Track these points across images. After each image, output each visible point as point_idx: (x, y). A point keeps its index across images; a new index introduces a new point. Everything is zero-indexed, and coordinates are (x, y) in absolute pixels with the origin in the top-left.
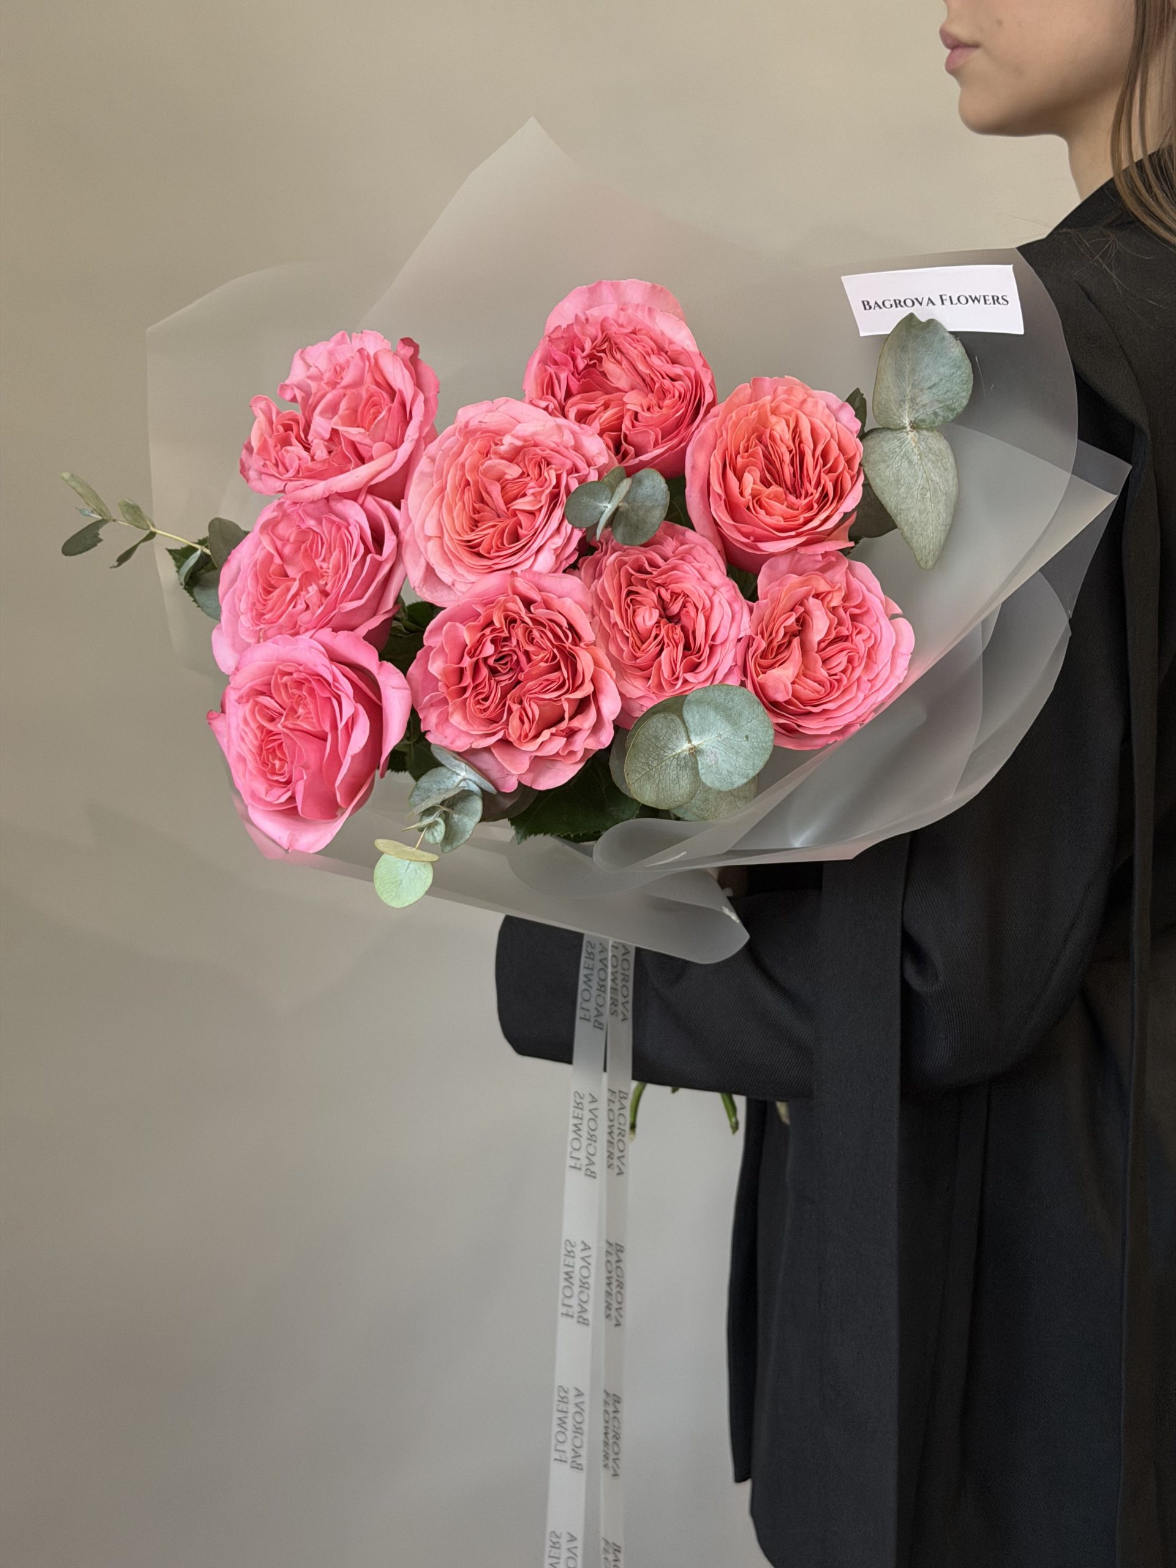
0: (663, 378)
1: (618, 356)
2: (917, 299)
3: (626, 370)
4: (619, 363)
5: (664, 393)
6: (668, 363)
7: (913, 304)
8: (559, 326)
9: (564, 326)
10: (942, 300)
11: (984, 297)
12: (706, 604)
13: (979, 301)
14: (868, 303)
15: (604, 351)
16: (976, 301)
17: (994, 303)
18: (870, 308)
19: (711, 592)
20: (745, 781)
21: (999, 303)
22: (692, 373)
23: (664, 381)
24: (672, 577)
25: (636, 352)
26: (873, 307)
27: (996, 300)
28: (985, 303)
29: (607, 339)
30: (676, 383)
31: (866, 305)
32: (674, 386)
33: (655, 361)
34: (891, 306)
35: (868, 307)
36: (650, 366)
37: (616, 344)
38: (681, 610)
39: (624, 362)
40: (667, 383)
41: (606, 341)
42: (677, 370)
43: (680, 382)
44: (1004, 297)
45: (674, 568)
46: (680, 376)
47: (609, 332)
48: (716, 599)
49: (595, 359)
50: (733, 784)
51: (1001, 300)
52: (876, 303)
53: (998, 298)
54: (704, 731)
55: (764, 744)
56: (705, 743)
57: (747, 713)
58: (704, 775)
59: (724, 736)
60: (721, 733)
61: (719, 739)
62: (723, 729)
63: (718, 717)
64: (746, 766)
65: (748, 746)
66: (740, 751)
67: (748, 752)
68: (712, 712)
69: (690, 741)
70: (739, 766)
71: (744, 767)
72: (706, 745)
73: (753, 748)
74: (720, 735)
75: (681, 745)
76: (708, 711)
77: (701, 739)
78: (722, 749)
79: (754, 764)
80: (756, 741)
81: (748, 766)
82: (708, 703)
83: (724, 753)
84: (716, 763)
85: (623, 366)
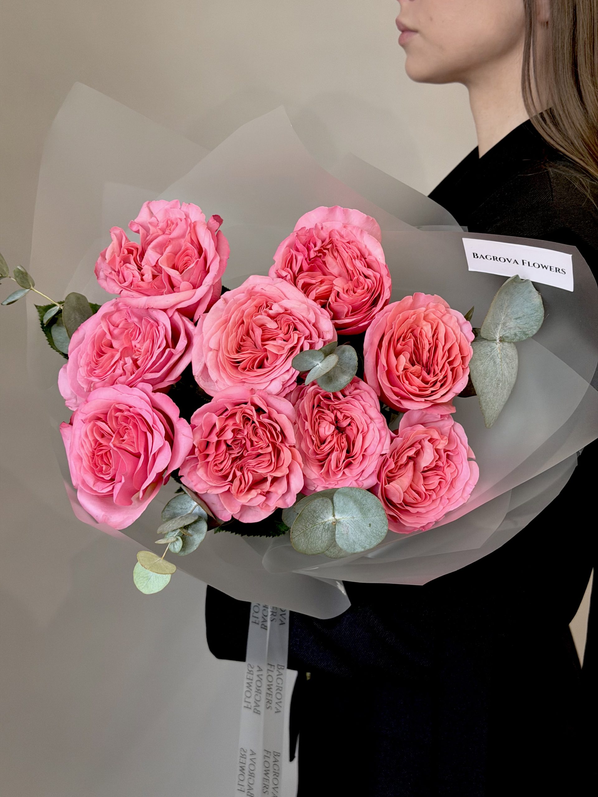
1: (336, 254)
2: (508, 259)
3: (338, 264)
4: (335, 258)
5: (358, 283)
6: (365, 266)
7: (505, 261)
8: (305, 227)
9: (308, 228)
10: (524, 263)
11: (550, 267)
12: (364, 428)
13: (547, 268)
15: (328, 249)
16: (545, 268)
17: (556, 271)
19: (369, 421)
20: (363, 550)
21: (559, 272)
23: (360, 276)
24: (347, 407)
25: (346, 253)
26: (479, 257)
27: (557, 270)
28: (551, 270)
29: (331, 242)
30: (367, 279)
31: (476, 256)
32: (365, 281)
33: (358, 263)
34: (491, 259)
36: (354, 266)
38: (348, 426)
39: (339, 258)
40: (362, 278)
41: (330, 244)
42: (370, 272)
44: (563, 270)
45: (348, 402)
47: (333, 239)
48: (371, 428)
49: (321, 253)
50: (354, 550)
51: (560, 271)
52: (482, 256)
53: (559, 270)
54: (345, 512)
55: (380, 533)
56: (343, 519)
57: (374, 511)
58: (339, 538)
59: (355, 518)
60: (355, 516)
61: (352, 520)
62: (356, 515)
63: (355, 507)
64: (365, 542)
65: (369, 531)
66: (363, 531)
67: (368, 533)
68: (352, 503)
69: (334, 516)
70: (361, 540)
71: (364, 542)
72: (343, 521)
73: (372, 532)
74: (353, 518)
75: (328, 517)
76: (349, 501)
77: (341, 516)
78: (353, 526)
79: (371, 542)
80: (375, 529)
81: (367, 542)
82: (351, 497)
83: (353, 529)
84: (347, 533)
85: (338, 261)
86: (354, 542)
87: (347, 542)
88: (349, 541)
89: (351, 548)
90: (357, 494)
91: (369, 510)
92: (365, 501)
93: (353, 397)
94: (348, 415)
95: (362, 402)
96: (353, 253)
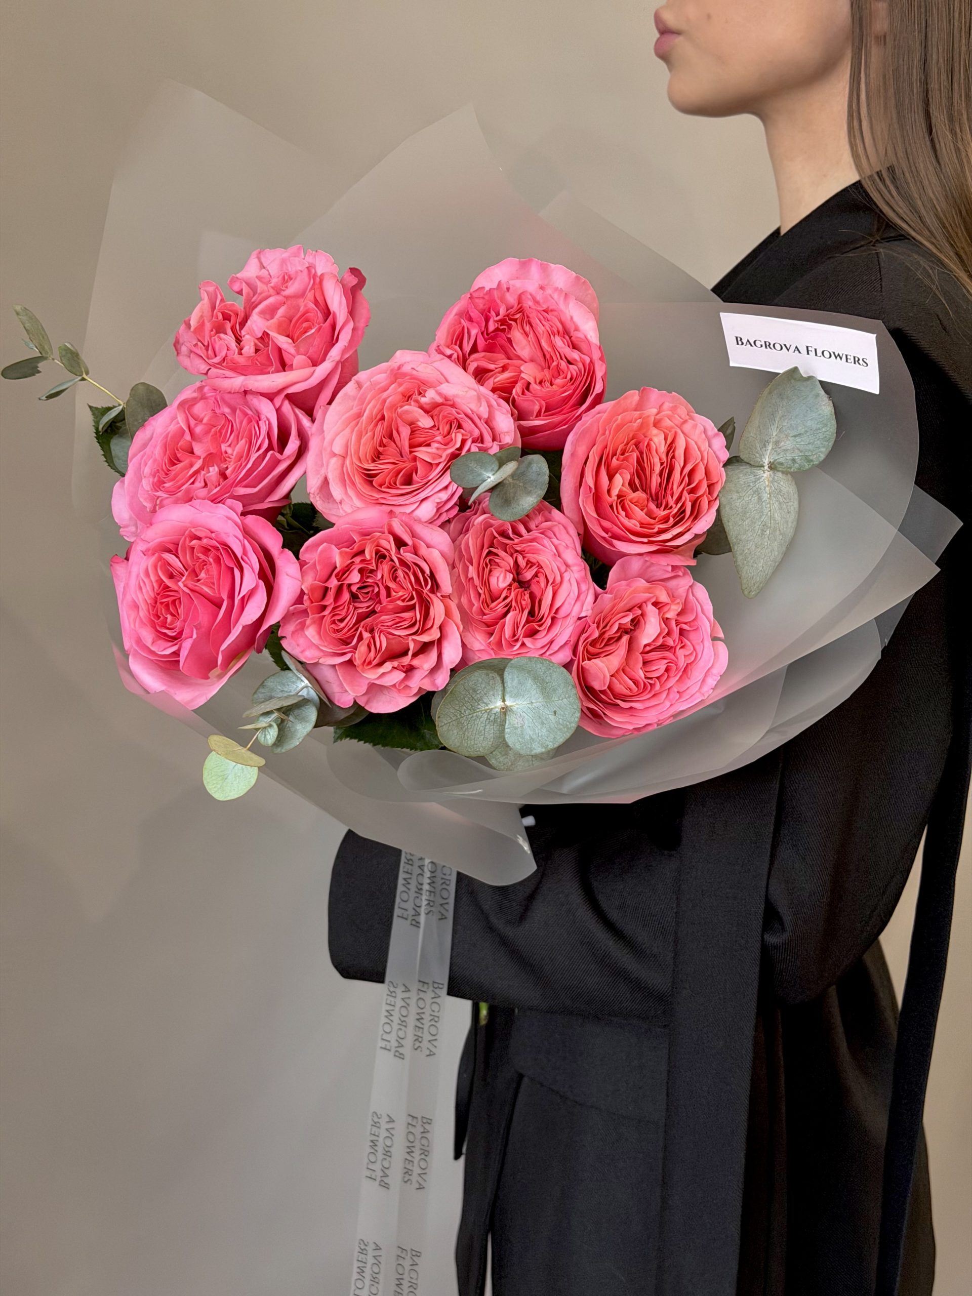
0: (561, 359)
1: (527, 328)
3: (531, 343)
4: (527, 335)
8: (483, 288)
11: (846, 356)
12: (556, 579)
13: (841, 358)
15: (515, 320)
16: (838, 358)
17: (855, 363)
19: (563, 569)
20: (547, 750)
21: (859, 363)
22: (588, 361)
25: (543, 328)
27: (856, 360)
28: (847, 361)
33: (558, 342)
36: (553, 347)
37: (528, 317)
38: (534, 577)
39: (531, 335)
43: (575, 367)
44: (865, 360)
46: (577, 361)
49: (506, 323)
50: (531, 750)
51: (861, 362)
53: (859, 360)
54: (519, 695)
56: (516, 706)
57: (560, 691)
58: (509, 734)
59: (535, 704)
60: (533, 701)
61: (530, 706)
62: (536, 699)
63: (534, 687)
64: (547, 738)
65: (554, 721)
66: (545, 722)
67: (552, 725)
68: (530, 681)
69: (504, 700)
70: (541, 736)
72: (517, 708)
73: (558, 723)
74: (532, 703)
75: (496, 702)
76: (526, 679)
79: (555, 738)
80: (562, 718)
81: (549, 738)
83: (531, 720)
84: (522, 727)
85: (529, 338)
86: (531, 738)
87: (521, 740)
88: (523, 738)
89: (526, 747)
90: (538, 667)
91: (554, 691)
93: (542, 533)
94: (534, 561)
95: (555, 540)
96: (552, 327)
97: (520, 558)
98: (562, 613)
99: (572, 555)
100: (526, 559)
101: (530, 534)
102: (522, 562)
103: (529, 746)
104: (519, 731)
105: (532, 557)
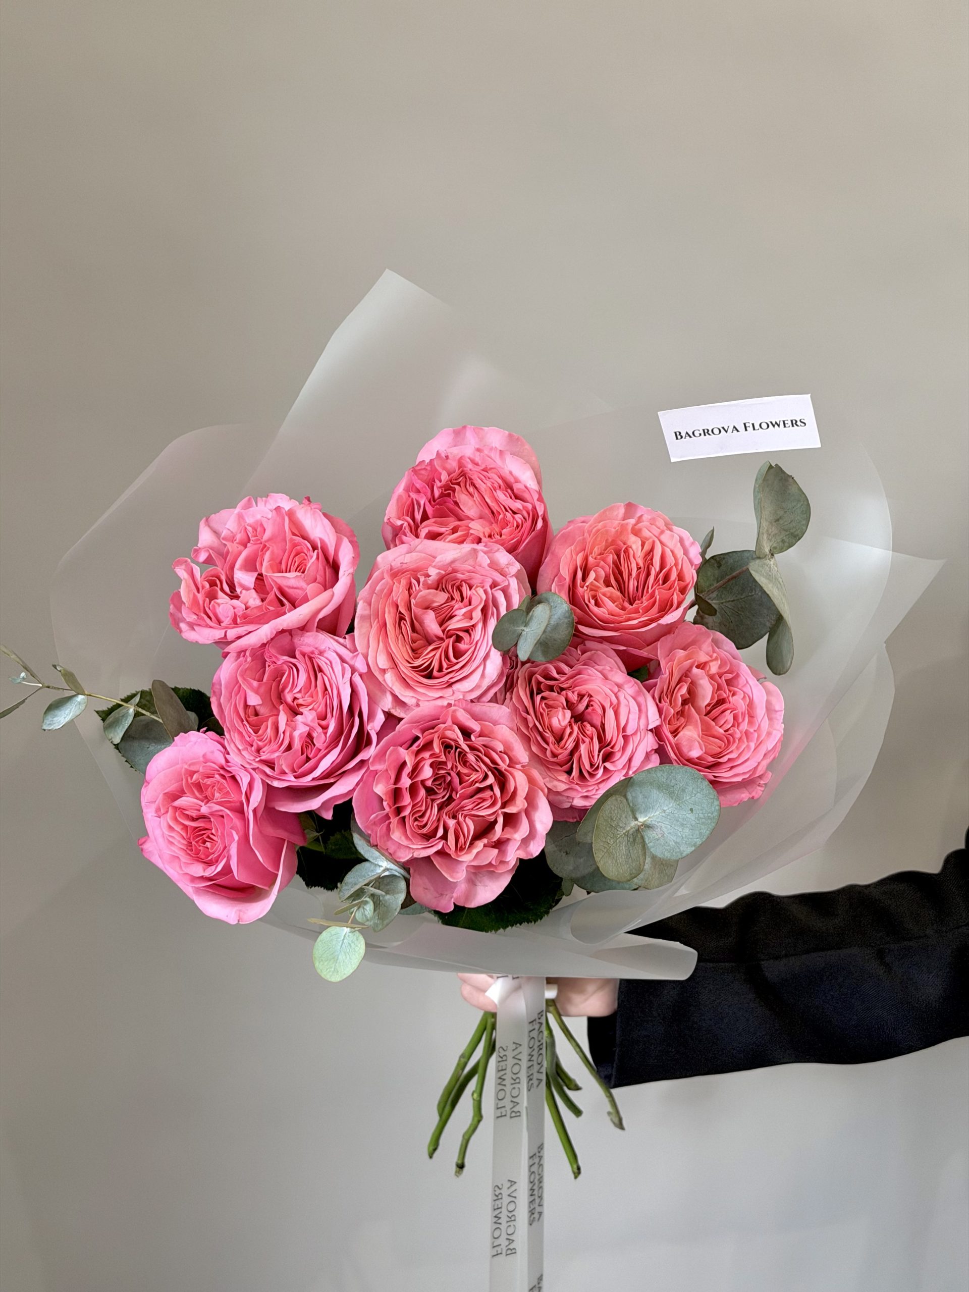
0: (506, 510)
1: (471, 489)
2: (723, 428)
3: (478, 504)
4: (472, 495)
5: (506, 524)
6: (511, 498)
7: (720, 431)
8: (423, 461)
9: (427, 461)
10: (746, 427)
11: (784, 422)
12: (612, 701)
13: (779, 425)
14: (680, 433)
15: (459, 484)
16: (776, 426)
17: (793, 426)
18: (682, 437)
19: (616, 689)
21: (797, 425)
22: (530, 506)
23: (507, 513)
24: (579, 680)
25: (484, 485)
26: (684, 437)
27: (794, 423)
28: (785, 426)
29: (463, 474)
30: (516, 516)
31: (678, 435)
32: (514, 518)
33: (501, 496)
34: (700, 435)
35: (679, 437)
36: (497, 501)
37: (471, 479)
38: (587, 707)
39: (476, 495)
40: (509, 515)
41: (461, 476)
42: (518, 505)
43: (519, 516)
44: (802, 420)
45: (579, 673)
46: (519, 509)
47: (465, 469)
48: (622, 698)
49: (448, 490)
51: (799, 423)
52: (687, 433)
53: (796, 421)
54: (650, 808)
55: (710, 815)
56: (650, 820)
57: (690, 788)
58: (653, 847)
59: (668, 811)
60: (665, 809)
61: (663, 814)
62: (667, 806)
63: (661, 795)
64: (692, 835)
65: (693, 818)
66: (685, 823)
67: (694, 823)
68: (655, 791)
69: (636, 819)
70: (686, 837)
71: (691, 837)
72: (651, 821)
73: (699, 818)
74: (664, 811)
75: (629, 823)
76: (650, 791)
77: (646, 816)
78: (667, 823)
79: (701, 833)
80: (701, 812)
81: (695, 835)
82: (651, 784)
83: (669, 827)
84: (663, 836)
85: (475, 498)
86: (676, 843)
87: (667, 848)
88: (669, 846)
89: (676, 853)
90: (659, 775)
91: (683, 791)
92: (673, 781)
93: (583, 665)
94: (584, 692)
95: (597, 667)
96: (493, 483)
97: (570, 694)
98: (629, 731)
99: (620, 676)
100: (576, 693)
101: (573, 669)
102: (574, 697)
103: (678, 850)
104: (662, 841)
105: (582, 689)
